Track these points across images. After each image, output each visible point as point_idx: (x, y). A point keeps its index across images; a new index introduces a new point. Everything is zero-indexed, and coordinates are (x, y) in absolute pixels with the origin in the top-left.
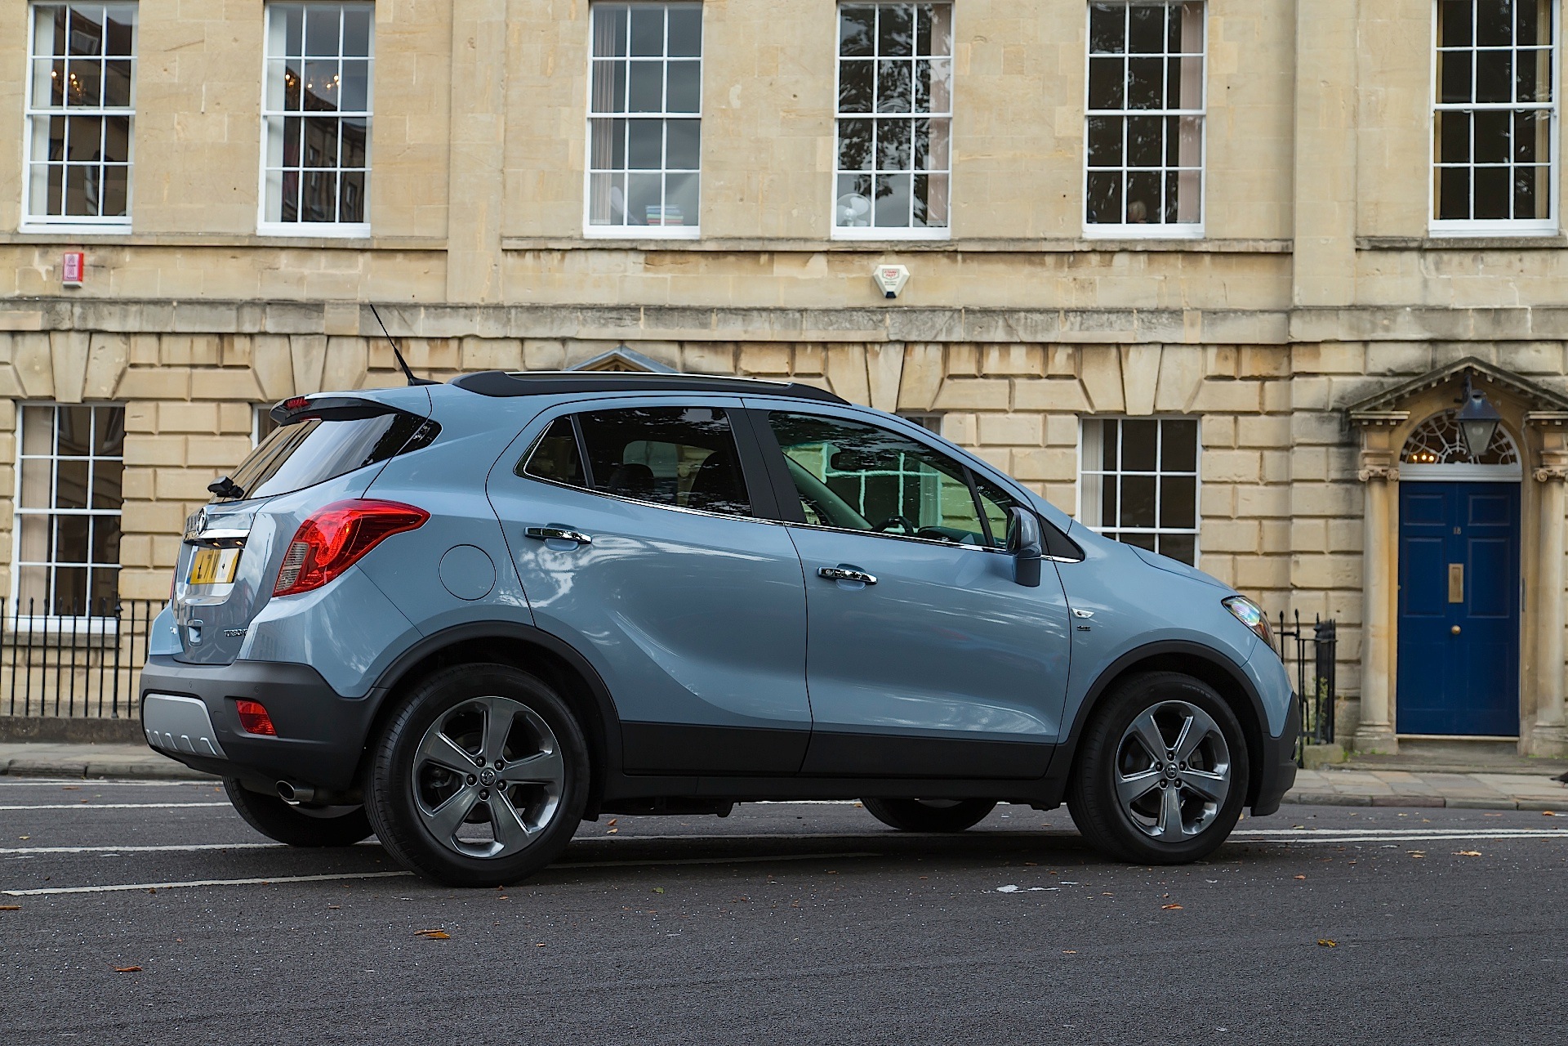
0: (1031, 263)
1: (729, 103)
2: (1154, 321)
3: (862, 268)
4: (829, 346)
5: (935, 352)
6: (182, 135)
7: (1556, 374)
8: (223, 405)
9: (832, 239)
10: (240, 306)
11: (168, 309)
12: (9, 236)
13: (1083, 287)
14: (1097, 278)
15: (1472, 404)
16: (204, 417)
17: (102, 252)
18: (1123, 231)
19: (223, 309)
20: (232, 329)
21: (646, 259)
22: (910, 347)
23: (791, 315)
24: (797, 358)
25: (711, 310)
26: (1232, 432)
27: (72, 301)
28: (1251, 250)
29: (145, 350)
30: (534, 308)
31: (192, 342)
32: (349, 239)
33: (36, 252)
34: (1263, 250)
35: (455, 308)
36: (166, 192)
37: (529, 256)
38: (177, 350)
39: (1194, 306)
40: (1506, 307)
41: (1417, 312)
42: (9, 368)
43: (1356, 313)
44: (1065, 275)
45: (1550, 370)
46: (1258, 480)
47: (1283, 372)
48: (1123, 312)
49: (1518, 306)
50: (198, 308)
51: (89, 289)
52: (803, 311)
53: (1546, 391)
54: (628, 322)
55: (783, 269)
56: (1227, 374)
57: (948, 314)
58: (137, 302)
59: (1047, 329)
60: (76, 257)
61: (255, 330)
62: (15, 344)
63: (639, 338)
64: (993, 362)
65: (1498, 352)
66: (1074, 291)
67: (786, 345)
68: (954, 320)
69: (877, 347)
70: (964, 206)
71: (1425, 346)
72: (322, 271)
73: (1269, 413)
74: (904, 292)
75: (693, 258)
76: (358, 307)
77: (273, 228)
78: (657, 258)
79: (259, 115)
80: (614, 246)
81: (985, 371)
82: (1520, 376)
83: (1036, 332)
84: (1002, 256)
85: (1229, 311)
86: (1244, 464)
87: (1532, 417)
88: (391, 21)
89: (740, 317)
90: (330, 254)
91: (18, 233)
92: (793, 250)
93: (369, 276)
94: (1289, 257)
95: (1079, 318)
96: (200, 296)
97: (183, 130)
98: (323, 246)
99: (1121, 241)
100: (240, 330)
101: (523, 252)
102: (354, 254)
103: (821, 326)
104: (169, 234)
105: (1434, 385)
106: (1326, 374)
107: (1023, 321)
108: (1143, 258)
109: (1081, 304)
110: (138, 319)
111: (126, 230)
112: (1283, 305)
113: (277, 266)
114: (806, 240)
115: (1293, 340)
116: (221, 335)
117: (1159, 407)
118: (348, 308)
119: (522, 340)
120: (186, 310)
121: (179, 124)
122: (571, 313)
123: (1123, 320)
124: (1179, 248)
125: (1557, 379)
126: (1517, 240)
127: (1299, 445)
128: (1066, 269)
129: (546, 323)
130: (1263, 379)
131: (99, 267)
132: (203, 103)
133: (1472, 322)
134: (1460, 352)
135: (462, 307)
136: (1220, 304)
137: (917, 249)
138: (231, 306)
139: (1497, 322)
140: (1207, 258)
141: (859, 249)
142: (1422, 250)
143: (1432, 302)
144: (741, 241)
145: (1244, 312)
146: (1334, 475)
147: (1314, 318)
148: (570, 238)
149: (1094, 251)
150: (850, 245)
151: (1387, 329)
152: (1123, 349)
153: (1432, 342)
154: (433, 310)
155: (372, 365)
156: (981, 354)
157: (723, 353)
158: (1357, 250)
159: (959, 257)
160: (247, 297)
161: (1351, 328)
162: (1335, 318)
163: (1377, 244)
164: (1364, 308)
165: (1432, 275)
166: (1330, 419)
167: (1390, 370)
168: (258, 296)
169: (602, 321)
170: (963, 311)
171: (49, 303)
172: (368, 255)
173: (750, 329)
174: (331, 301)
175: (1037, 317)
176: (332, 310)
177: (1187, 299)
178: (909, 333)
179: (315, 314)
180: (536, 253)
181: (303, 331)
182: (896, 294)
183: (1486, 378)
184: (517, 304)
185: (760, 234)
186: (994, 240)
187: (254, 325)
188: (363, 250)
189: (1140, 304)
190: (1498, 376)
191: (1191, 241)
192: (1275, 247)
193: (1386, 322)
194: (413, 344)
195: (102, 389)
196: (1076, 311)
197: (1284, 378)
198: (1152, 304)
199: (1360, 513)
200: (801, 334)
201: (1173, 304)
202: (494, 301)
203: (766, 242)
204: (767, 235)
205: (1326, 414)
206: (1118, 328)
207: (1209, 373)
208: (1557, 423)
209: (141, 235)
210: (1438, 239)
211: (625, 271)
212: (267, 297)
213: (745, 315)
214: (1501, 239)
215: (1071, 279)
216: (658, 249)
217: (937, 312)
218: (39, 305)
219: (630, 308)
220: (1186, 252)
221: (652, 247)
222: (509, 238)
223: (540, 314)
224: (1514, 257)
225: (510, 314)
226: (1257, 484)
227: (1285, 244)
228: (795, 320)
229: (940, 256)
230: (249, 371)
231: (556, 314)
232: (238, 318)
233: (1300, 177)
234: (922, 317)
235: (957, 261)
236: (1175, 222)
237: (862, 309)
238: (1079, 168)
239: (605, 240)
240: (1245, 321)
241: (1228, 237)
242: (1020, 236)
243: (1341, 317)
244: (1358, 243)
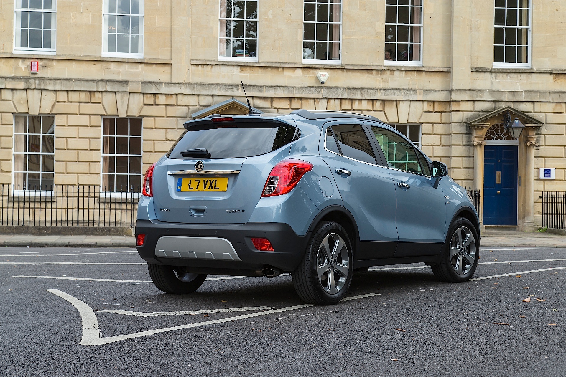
0: (368, 73)
1: (268, 16)
2: (408, 93)
3: (313, 73)
4: (303, 99)
5: (338, 102)
6: (74, 20)
7: (531, 112)
8: (91, 116)
9: (303, 63)
10: (98, 81)
11: (71, 82)
12: (10, 55)
13: (385, 81)
14: (389, 78)
15: (515, 122)
16: (85, 120)
17: (45, 61)
18: (396, 63)
19: (91, 82)
20: (95, 90)
21: (240, 68)
22: (329, 100)
23: (290, 89)
24: (292, 103)
25: (263, 86)
26: (432, 130)
27: (35, 79)
28: (438, 71)
29: (62, 96)
30: (202, 85)
31: (80, 94)
32: (136, 59)
33: (20, 61)
34: (442, 71)
35: (175, 84)
36: (68, 40)
37: (200, 66)
38: (74, 97)
39: (420, 88)
40: (516, 91)
41: (490, 92)
42: (11, 102)
43: (471, 92)
44: (379, 77)
45: (529, 111)
46: (440, 145)
47: (448, 110)
48: (398, 90)
49: (520, 90)
50: (82, 82)
51: (40, 74)
52: (294, 87)
53: (531, 118)
54: (235, 90)
55: (287, 73)
56: (430, 110)
57: (342, 89)
58: (59, 79)
59: (374, 95)
60: (36, 63)
61: (103, 90)
62: (13, 94)
63: (239, 95)
64: (356, 105)
65: (514, 105)
66: (382, 83)
67: (288, 99)
68: (344, 91)
69: (319, 100)
70: (346, 53)
71: (492, 103)
72: (126, 70)
73: (443, 123)
74: (327, 82)
75: (256, 69)
76: (141, 83)
77: (105, 54)
78: (244, 69)
79: (102, 14)
80: (230, 64)
81: (354, 108)
82: (523, 113)
83: (370, 96)
84: (359, 70)
85: (431, 90)
86: (436, 140)
87: (526, 126)
89: (273, 89)
90: (129, 64)
91: (13, 54)
92: (291, 67)
93: (143, 72)
94: (449, 73)
95: (384, 92)
96: (82, 78)
97: (75, 18)
98: (127, 61)
99: (397, 67)
100: (98, 90)
101: (198, 65)
102: (138, 64)
103: (300, 93)
104: (70, 55)
105: (497, 115)
106: (462, 111)
107: (366, 92)
108: (404, 72)
109: (384, 87)
110: (60, 85)
111: (54, 54)
112: (448, 88)
113: (110, 68)
114: (295, 63)
115: (453, 100)
116: (90, 92)
117: (409, 121)
118: (137, 83)
119: (198, 95)
120: (78, 82)
121: (73, 16)
122: (216, 86)
123: (398, 92)
124: (415, 69)
125: (531, 114)
126: (520, 70)
127: (454, 134)
128: (380, 75)
129: (207, 89)
130: (441, 112)
131: (44, 66)
132: (82, 9)
133: (507, 95)
134: (503, 106)
135: (177, 84)
136: (428, 88)
137: (332, 67)
138: (94, 82)
139: (514, 96)
140: (424, 73)
141: (312, 67)
142: (491, 72)
143: (494, 89)
144: (273, 63)
145: (436, 91)
146: (464, 143)
147: (459, 93)
148: (214, 61)
149: (388, 70)
150: (310, 65)
151: (481, 97)
152: (398, 102)
153: (494, 101)
154: (167, 84)
155: (145, 103)
156: (352, 103)
157: (267, 101)
158: (472, 71)
159: (345, 70)
160: (100, 78)
161: (470, 96)
162: (465, 93)
163: (478, 70)
164: (474, 90)
165: (494, 80)
166: (463, 125)
167: (481, 110)
168: (103, 78)
169: (226, 89)
170: (347, 88)
171: (26, 79)
172: (143, 65)
173: (277, 93)
174: (130, 80)
175: (371, 91)
176: (131, 84)
177: (418, 86)
178: (329, 95)
179: (125, 85)
180: (202, 65)
181: (121, 91)
182: (325, 82)
183: (512, 113)
184: (196, 83)
185: (279, 61)
186: (356, 65)
187: (103, 88)
188: (141, 63)
189: (403, 87)
190: (516, 113)
191: (419, 67)
192: (445, 70)
193: (481, 95)
194: (160, 96)
195: (46, 110)
196: (383, 89)
197: (448, 112)
198: (407, 87)
199: (472, 155)
200: (294, 95)
201: (413, 88)
202: (188, 82)
203: (281, 64)
204: (281, 62)
205: (462, 124)
206: (396, 95)
207: (425, 110)
208: (533, 128)
209: (60, 56)
210: (496, 69)
211: (233, 72)
212: (107, 78)
213: (275, 88)
214: (515, 69)
215: (381, 78)
216: (245, 65)
217: (338, 89)
218: (22, 80)
219: (236, 85)
220: (418, 71)
221: (243, 65)
222: (193, 60)
223: (205, 86)
224: (519, 75)
225: (194, 86)
226: (440, 146)
227: (448, 69)
228: (291, 90)
229: (339, 70)
230: (101, 104)
231: (210, 86)
232: (97, 85)
233: (455, 48)
234: (334, 90)
235: (344, 72)
236: (412, 61)
237: (313, 87)
238: (382, 43)
239: (226, 62)
240: (436, 93)
241: (430, 66)
242: (365, 64)
243: (467, 93)
244: (472, 69)
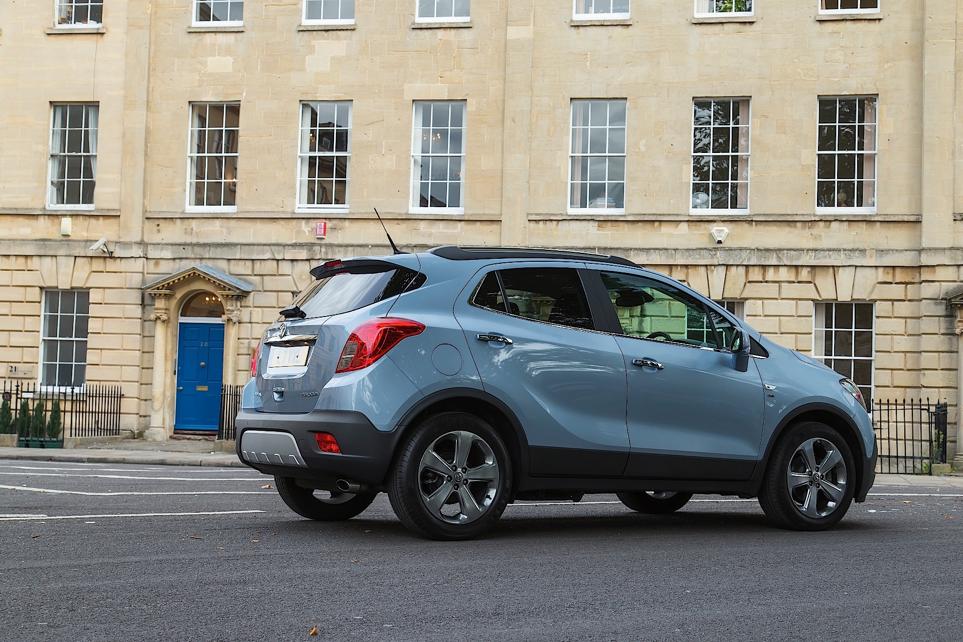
0: (790, 226)
1: (639, 148)
2: (852, 255)
3: (705, 229)
4: (689, 267)
5: (742, 270)
6: (373, 165)
9: (690, 214)
11: (367, 249)
12: (291, 214)
13: (816, 238)
14: (823, 234)
17: (334, 222)
18: (836, 210)
21: (598, 224)
22: (729, 268)
23: (670, 252)
24: (673, 272)
25: (631, 249)
26: (891, 310)
27: (321, 245)
32: (453, 215)
33: (304, 222)
34: (906, 220)
36: (365, 193)
37: (541, 223)
39: (871, 248)
42: (291, 277)
43: (954, 251)
44: (807, 232)
46: (904, 333)
47: (917, 280)
48: (836, 250)
50: (381, 248)
51: (328, 240)
52: (676, 250)
55: (666, 229)
56: (888, 281)
57: (748, 251)
58: (352, 246)
59: (798, 259)
60: (323, 224)
62: (293, 266)
64: (771, 274)
66: (811, 240)
67: (668, 266)
68: (751, 254)
69: (713, 268)
70: (756, 198)
72: (441, 231)
73: (909, 300)
74: (726, 240)
75: (621, 224)
77: (415, 209)
78: (604, 224)
79: (410, 156)
80: (583, 218)
81: (767, 279)
83: (792, 260)
84: (775, 223)
85: (889, 250)
86: (897, 326)
88: (474, 110)
89: (645, 253)
90: (444, 222)
91: (295, 213)
92: (671, 220)
93: (463, 233)
94: (920, 223)
95: (814, 254)
96: (382, 243)
97: (374, 163)
98: (441, 219)
99: (835, 216)
101: (538, 221)
102: (456, 222)
103: (685, 257)
104: (367, 213)
106: (939, 281)
107: (786, 255)
108: (846, 224)
109: (815, 247)
110: (352, 253)
111: (347, 211)
112: (917, 247)
113: (419, 228)
114: (677, 215)
115: (922, 265)
117: (854, 298)
120: (375, 249)
121: (372, 160)
123: (836, 255)
124: (864, 219)
127: (925, 316)
128: (807, 229)
130: (906, 283)
131: (333, 229)
132: (384, 150)
136: (885, 247)
137: (733, 219)
140: (878, 224)
141: (704, 220)
144: (645, 216)
145: (897, 250)
146: (942, 331)
147: (932, 254)
148: (561, 214)
149: (821, 220)
150: (699, 217)
152: (836, 269)
156: (765, 271)
158: (954, 220)
159: (754, 223)
160: (405, 243)
161: (952, 258)
162: (943, 254)
164: (958, 249)
166: (941, 304)
168: (410, 243)
170: (756, 250)
171: (310, 246)
172: (463, 223)
173: (650, 258)
175: (793, 253)
177: (868, 244)
178: (729, 261)
180: (544, 221)
182: (722, 242)
185: (655, 212)
186: (771, 215)
188: (460, 221)
189: (844, 246)
191: (870, 215)
192: (912, 218)
196: (812, 250)
197: (917, 283)
198: (850, 247)
199: (956, 350)
200: (675, 261)
201: (861, 247)
202: (524, 245)
203: (658, 216)
204: (658, 213)
205: (939, 301)
206: (833, 258)
207: (879, 281)
209: (353, 214)
211: (588, 230)
212: (414, 243)
215: (810, 234)
216: (604, 219)
217: (743, 250)
218: (305, 247)
219: (591, 248)
220: (868, 221)
221: (602, 219)
222: (532, 214)
226: (904, 335)
227: (918, 217)
228: (672, 254)
229: (744, 223)
233: (925, 184)
234: (735, 252)
235: (753, 225)
236: (862, 206)
237: (705, 249)
238: (813, 180)
239: (578, 215)
240: (897, 255)
241: (888, 214)
242: (785, 213)
243: (946, 253)
244: (955, 217)
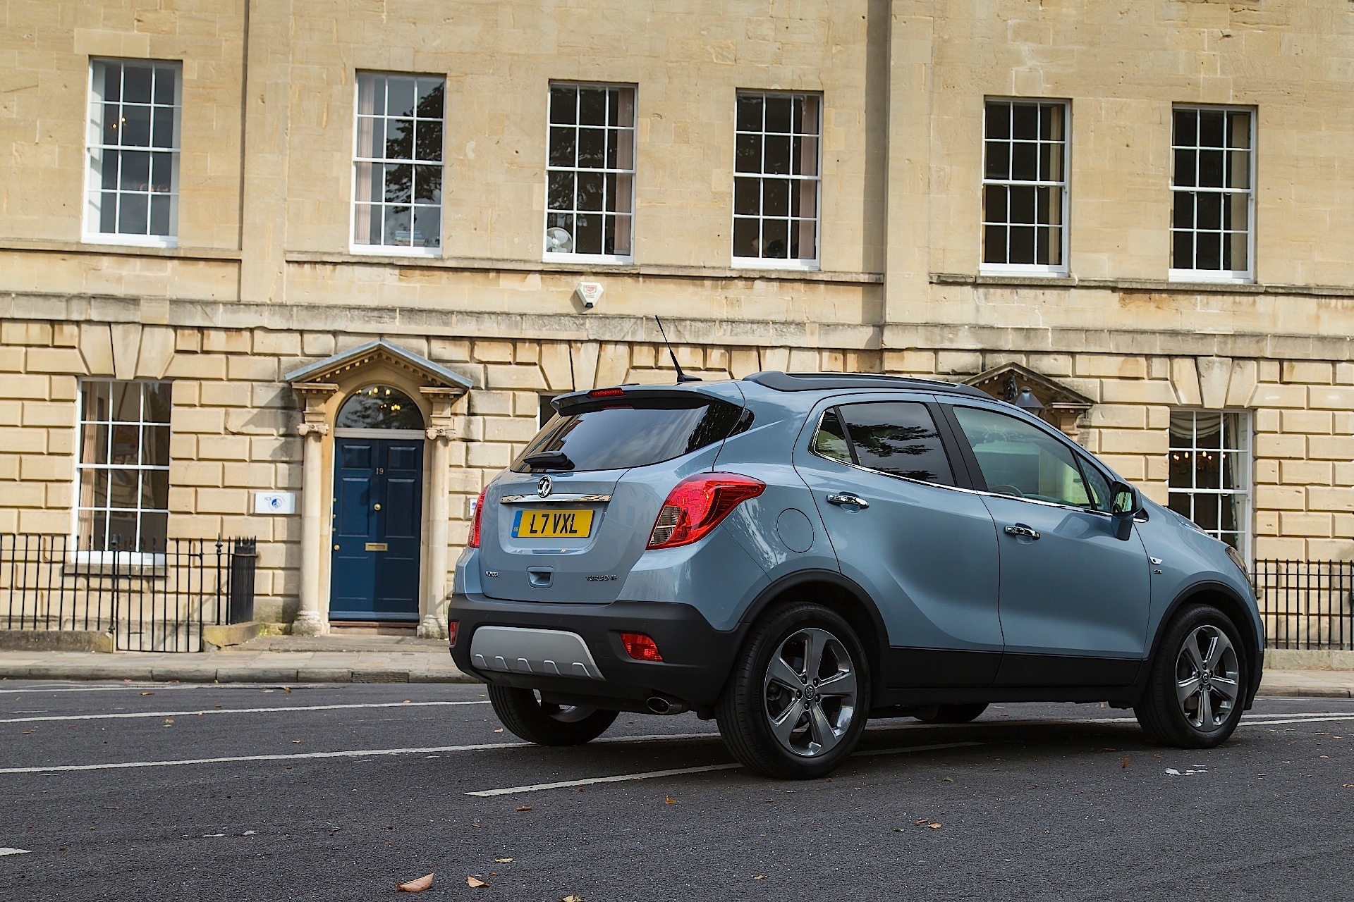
0: (694, 285)
1: (466, 155)
2: (784, 330)
3: (568, 284)
4: (542, 342)
5: (623, 350)
6: (19, 160)
7: (1067, 376)
8: (54, 377)
9: (544, 261)
10: (70, 298)
11: (7, 299)
13: (732, 304)
14: (743, 297)
15: (1023, 397)
16: (39, 386)
18: (760, 263)
19: (54, 300)
20: (62, 317)
21: (400, 272)
22: (603, 346)
23: (514, 318)
24: (518, 350)
25: (452, 312)
28: (854, 280)
30: (311, 307)
31: (28, 326)
32: (160, 248)
35: (248, 305)
36: (5, 205)
37: (306, 266)
38: (15, 333)
39: (812, 320)
40: (1033, 327)
41: (972, 329)
43: (929, 328)
44: (719, 295)
45: (1063, 373)
47: (876, 370)
48: (762, 323)
49: (1041, 327)
50: (33, 299)
52: (523, 315)
53: (1065, 388)
54: (386, 320)
55: (507, 282)
56: (836, 370)
57: (633, 320)
59: (706, 334)
61: (82, 318)
63: (396, 333)
64: (666, 357)
65: (1028, 359)
66: (726, 306)
67: (509, 341)
68: (637, 325)
69: (579, 345)
70: (644, 240)
71: (978, 354)
72: (137, 273)
74: (599, 303)
75: (437, 273)
76: (168, 302)
77: (94, 237)
78: (409, 272)
79: (84, 147)
80: (375, 261)
81: (660, 365)
82: (1046, 377)
83: (698, 336)
84: (672, 278)
85: (838, 324)
87: (1054, 407)
88: (195, 78)
89: (475, 319)
90: (144, 260)
92: (515, 268)
93: (176, 278)
94: (880, 286)
95: (730, 327)
96: (34, 290)
97: (20, 156)
98: (138, 253)
99: (760, 271)
100: (69, 318)
101: (302, 264)
102: (164, 260)
103: (536, 327)
104: (8, 239)
105: (987, 382)
106: (908, 372)
107: (689, 327)
108: (776, 284)
109: (731, 317)
112: (877, 320)
113: (100, 268)
114: (525, 261)
115: (886, 347)
116: (52, 322)
118: (159, 303)
119: (302, 332)
120: (23, 300)
121: (17, 151)
122: (341, 311)
123: (762, 329)
124: (802, 277)
125: (1068, 379)
126: (1042, 279)
128: (720, 290)
129: (321, 319)
132: (38, 135)
133: (1010, 337)
134: (1003, 360)
135: (253, 305)
136: (831, 319)
137: (610, 271)
138: (61, 299)
139: (1028, 338)
140: (822, 286)
141: (566, 270)
142: (975, 285)
143: (982, 322)
144: (475, 261)
145: (847, 325)
147: (900, 331)
148: (340, 254)
149: (740, 278)
150: (559, 266)
151: (951, 341)
152: (761, 350)
153: (983, 351)
154: (229, 306)
155: (179, 348)
156: (657, 352)
157: (461, 345)
158: (930, 283)
159: (641, 279)
160: (75, 291)
161: (927, 339)
162: (915, 332)
163: (944, 279)
164: (935, 325)
165: (982, 303)
167: (953, 371)
168: (83, 291)
169: (366, 319)
170: (644, 318)
172: (176, 262)
173: (482, 327)
174: (145, 297)
175: (699, 324)
176: (147, 304)
177: (807, 315)
178: (603, 334)
179: (132, 307)
180: (313, 264)
181: (122, 321)
182: (594, 305)
183: (1022, 378)
184: (297, 304)
185: (489, 256)
186: (667, 266)
187: (81, 314)
188: (171, 258)
189: (773, 317)
190: (1031, 377)
191: (810, 272)
192: (871, 279)
193: (951, 336)
194: (212, 333)
196: (728, 321)
198: (782, 318)
200: (521, 332)
201: (798, 320)
202: (279, 301)
203: (494, 262)
204: (495, 257)
206: (758, 335)
207: (824, 370)
208: (1071, 412)
210: (987, 277)
211: (384, 281)
212: (91, 292)
213: (478, 317)
214: (1031, 279)
215: (723, 297)
216: (410, 264)
217: (625, 319)
219: (388, 309)
220: (807, 281)
221: (406, 263)
222: (291, 252)
223: (316, 311)
224: (1039, 292)
225: (292, 311)
227: (878, 276)
228: (516, 322)
229: (626, 277)
230: (76, 351)
231: (329, 312)
232: (67, 308)
233: (892, 230)
234: (613, 322)
235: (639, 281)
236: (797, 258)
237: (567, 315)
238: (728, 215)
239: (368, 256)
240: (850, 332)
241: (837, 270)
242: (687, 264)
243: (919, 331)
244: (931, 278)
